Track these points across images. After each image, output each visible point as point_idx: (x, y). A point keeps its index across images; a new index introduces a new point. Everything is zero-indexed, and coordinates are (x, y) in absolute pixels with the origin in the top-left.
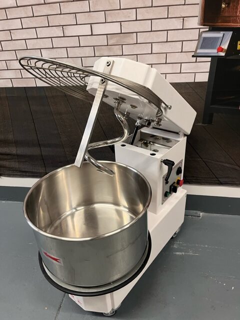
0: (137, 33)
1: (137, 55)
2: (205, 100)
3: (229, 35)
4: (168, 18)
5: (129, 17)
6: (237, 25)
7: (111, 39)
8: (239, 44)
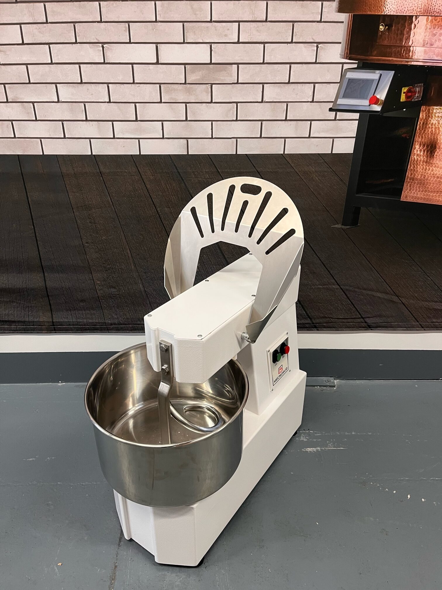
0: (238, 64)
1: (237, 103)
2: (347, 183)
3: (389, 76)
4: (292, 42)
5: (226, 35)
6: (402, 61)
7: (193, 72)
8: (404, 93)
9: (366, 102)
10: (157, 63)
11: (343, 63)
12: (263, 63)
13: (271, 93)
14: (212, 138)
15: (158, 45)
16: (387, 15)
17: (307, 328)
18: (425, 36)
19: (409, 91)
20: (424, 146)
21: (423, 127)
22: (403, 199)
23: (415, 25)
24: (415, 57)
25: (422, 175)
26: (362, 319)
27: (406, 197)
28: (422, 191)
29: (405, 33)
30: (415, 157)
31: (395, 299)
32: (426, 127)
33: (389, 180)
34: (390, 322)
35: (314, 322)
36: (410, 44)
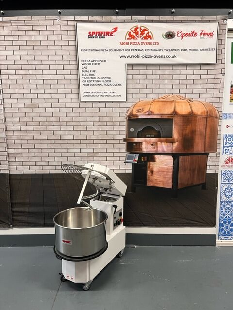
0: (100, 152)
1: (100, 161)
3: (138, 155)
4: (113, 148)
5: (97, 147)
6: (141, 152)
7: (89, 154)
8: (142, 159)
9: (133, 161)
10: (80, 152)
11: (126, 152)
12: (106, 152)
13: (109, 159)
15: (81, 149)
16: (135, 142)
18: (145, 146)
20: (150, 171)
21: (149, 167)
23: (143, 144)
24: (144, 151)
25: (151, 179)
26: (141, 223)
27: (148, 185)
28: (152, 183)
29: (140, 146)
30: (148, 174)
31: (150, 215)
33: (142, 180)
34: (150, 223)
36: (142, 148)
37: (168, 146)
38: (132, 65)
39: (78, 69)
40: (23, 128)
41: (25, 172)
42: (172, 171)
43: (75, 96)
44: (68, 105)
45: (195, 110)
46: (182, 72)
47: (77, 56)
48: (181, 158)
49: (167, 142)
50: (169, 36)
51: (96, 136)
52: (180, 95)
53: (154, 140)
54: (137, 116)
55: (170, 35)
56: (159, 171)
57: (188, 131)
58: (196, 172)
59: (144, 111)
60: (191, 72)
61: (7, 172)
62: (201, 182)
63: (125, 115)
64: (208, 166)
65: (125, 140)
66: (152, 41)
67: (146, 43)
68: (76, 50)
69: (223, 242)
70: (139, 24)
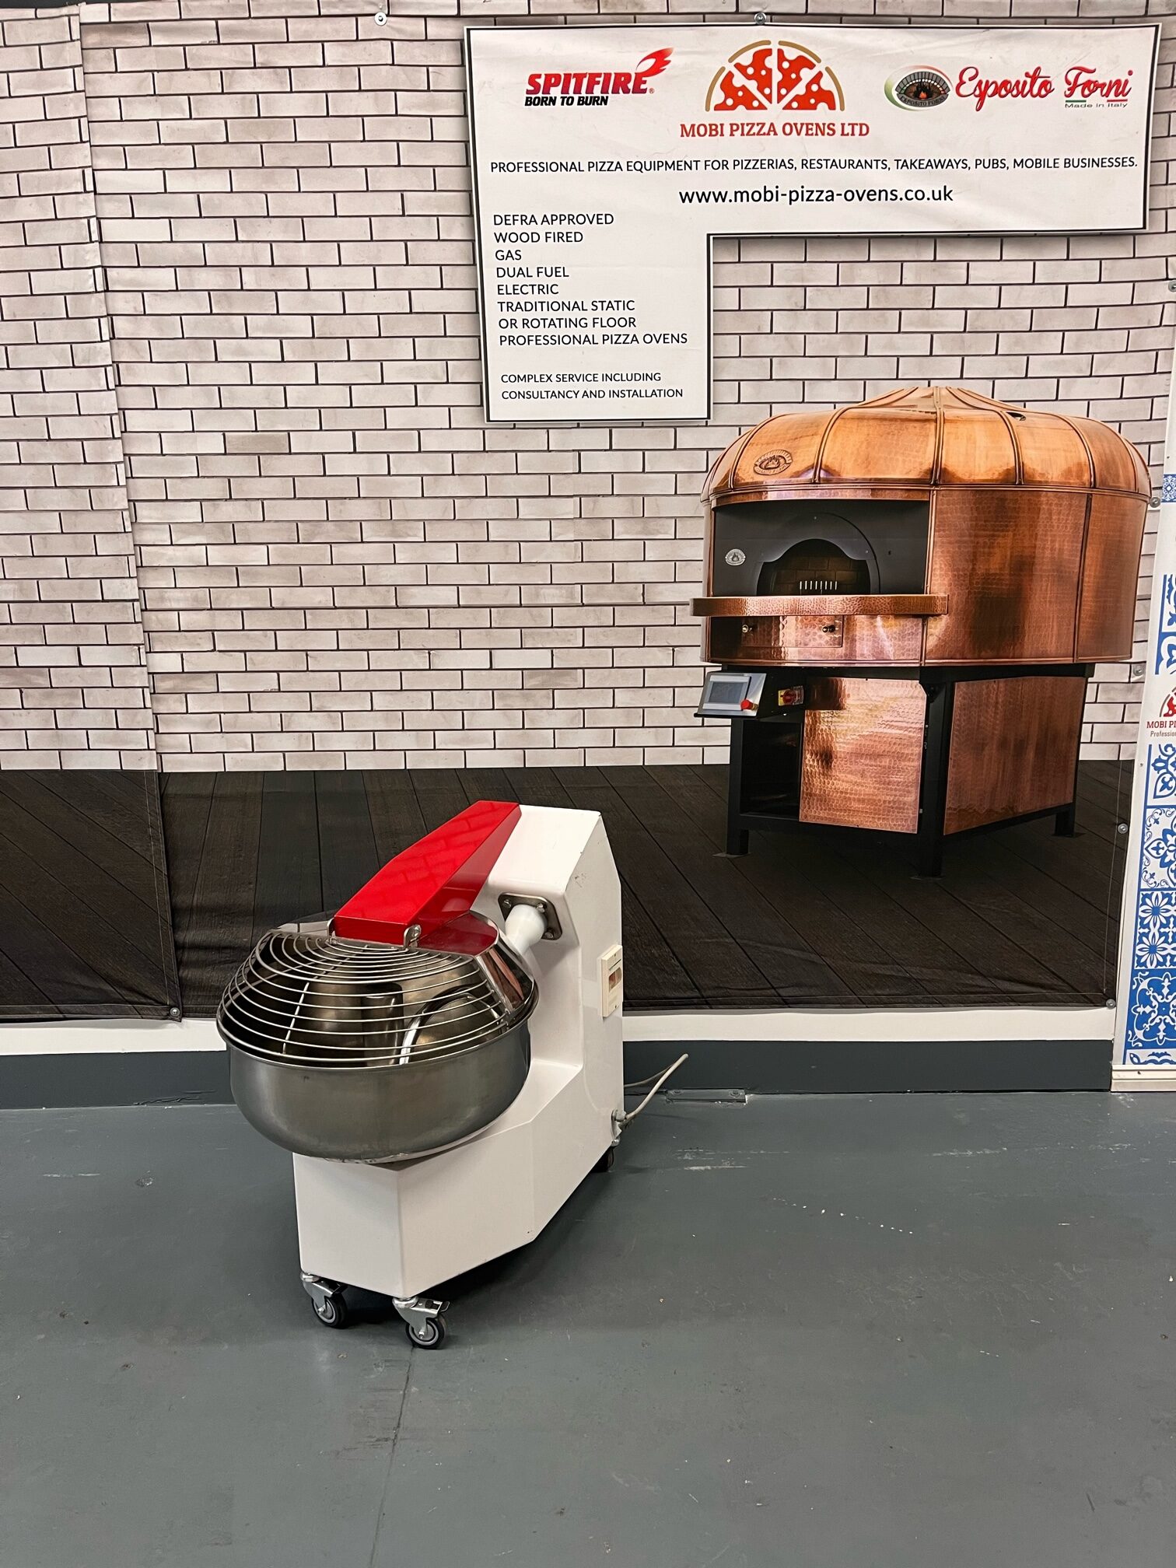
0: (583, 669)
1: (584, 709)
2: (727, 800)
3: (761, 679)
4: (644, 646)
5: (569, 641)
6: (775, 663)
7: (531, 677)
8: (781, 696)
9: (738, 707)
10: (491, 668)
11: (705, 667)
12: (613, 667)
13: (622, 698)
14: (554, 748)
15: (493, 651)
16: (749, 617)
17: (695, 1004)
18: (797, 636)
19: (787, 694)
20: (816, 755)
21: (811, 734)
22: (802, 819)
23: (783, 625)
24: (788, 658)
25: (821, 789)
26: (773, 991)
27: (806, 817)
28: (825, 810)
29: (773, 634)
30: (808, 768)
31: (814, 957)
32: (815, 734)
33: (781, 796)
34: (814, 994)
35: (704, 994)
36: (780, 644)
37: (902, 636)
38: (739, 240)
39: (475, 262)
40: (217, 556)
41: (234, 765)
42: (918, 750)
43: (463, 395)
44: (430, 442)
45: (1034, 461)
46: (979, 273)
47: (471, 194)
48: (961, 690)
49: (899, 612)
50: (917, 95)
51: (564, 590)
52: (965, 385)
53: (836, 603)
54: (759, 488)
55: (921, 87)
56: (858, 754)
57: (996, 563)
58: (1030, 755)
59: (794, 468)
60: (1023, 273)
61: (148, 763)
62: (1051, 802)
63: (703, 486)
64: (1086, 728)
65: (699, 607)
66: (836, 117)
67: (808, 129)
68: (469, 164)
69: (1144, 1075)
70: (774, 35)
